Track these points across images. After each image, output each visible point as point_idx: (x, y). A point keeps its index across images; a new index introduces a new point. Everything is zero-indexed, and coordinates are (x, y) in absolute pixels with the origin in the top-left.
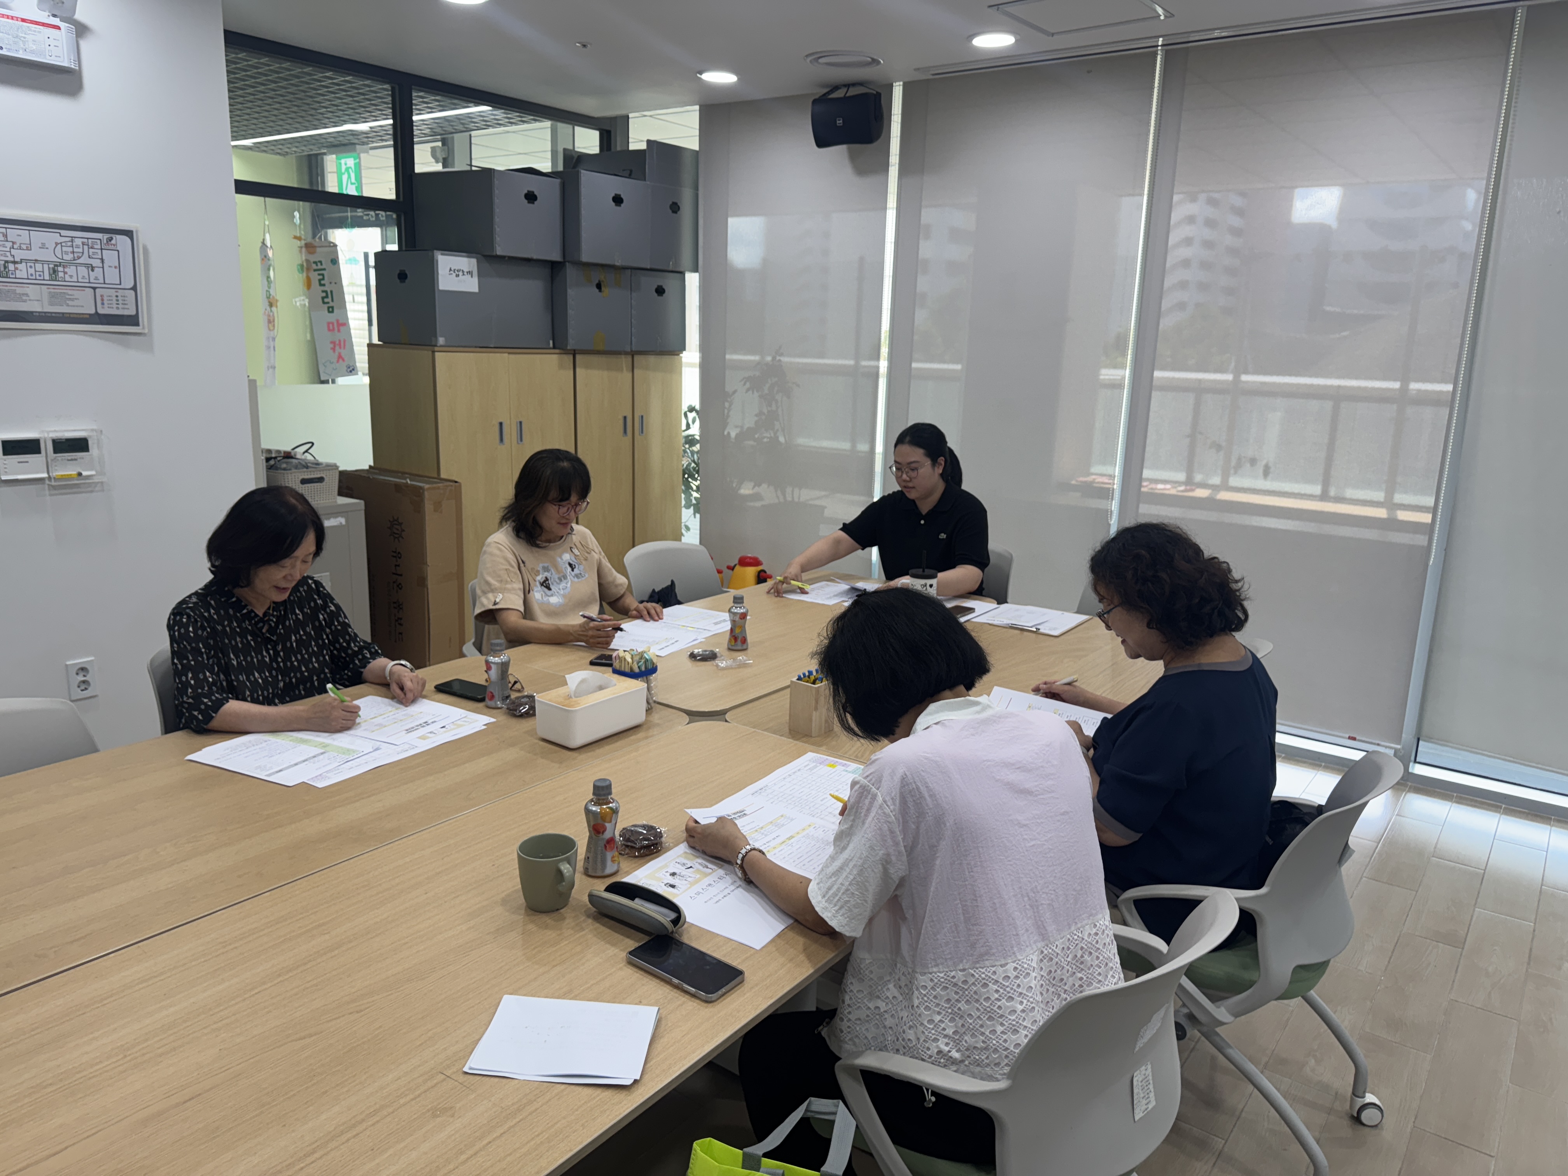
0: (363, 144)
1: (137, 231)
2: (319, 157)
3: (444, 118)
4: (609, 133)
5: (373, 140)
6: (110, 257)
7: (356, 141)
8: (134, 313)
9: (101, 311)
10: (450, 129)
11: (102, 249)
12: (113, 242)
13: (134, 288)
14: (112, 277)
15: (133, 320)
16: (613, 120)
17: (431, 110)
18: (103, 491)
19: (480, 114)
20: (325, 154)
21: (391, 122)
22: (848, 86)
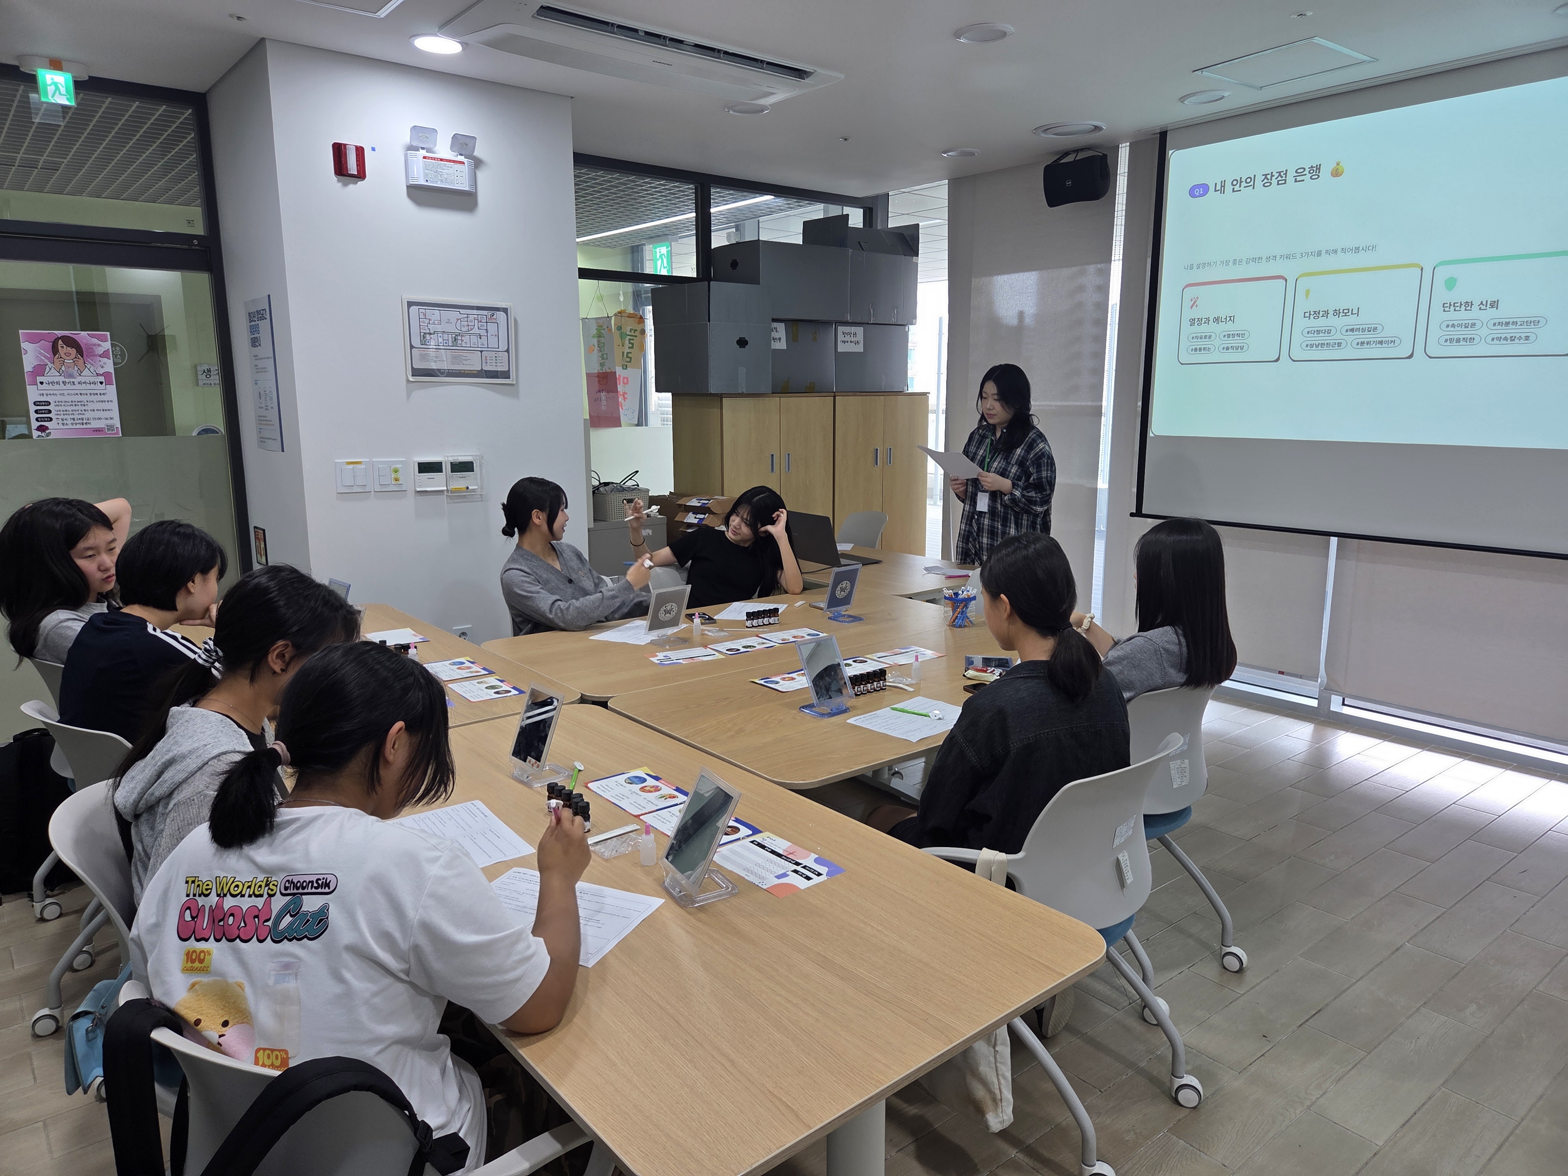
0: (674, 234)
1: (510, 308)
2: (640, 248)
3: (737, 208)
4: (871, 209)
5: (682, 230)
6: (492, 328)
7: (668, 232)
8: (507, 369)
9: (485, 368)
10: (741, 217)
11: (487, 322)
12: (494, 317)
13: (508, 351)
14: (493, 342)
15: (506, 375)
16: (875, 198)
17: (727, 202)
18: (482, 501)
19: (765, 203)
20: (644, 245)
21: (694, 214)
22: (1077, 151)
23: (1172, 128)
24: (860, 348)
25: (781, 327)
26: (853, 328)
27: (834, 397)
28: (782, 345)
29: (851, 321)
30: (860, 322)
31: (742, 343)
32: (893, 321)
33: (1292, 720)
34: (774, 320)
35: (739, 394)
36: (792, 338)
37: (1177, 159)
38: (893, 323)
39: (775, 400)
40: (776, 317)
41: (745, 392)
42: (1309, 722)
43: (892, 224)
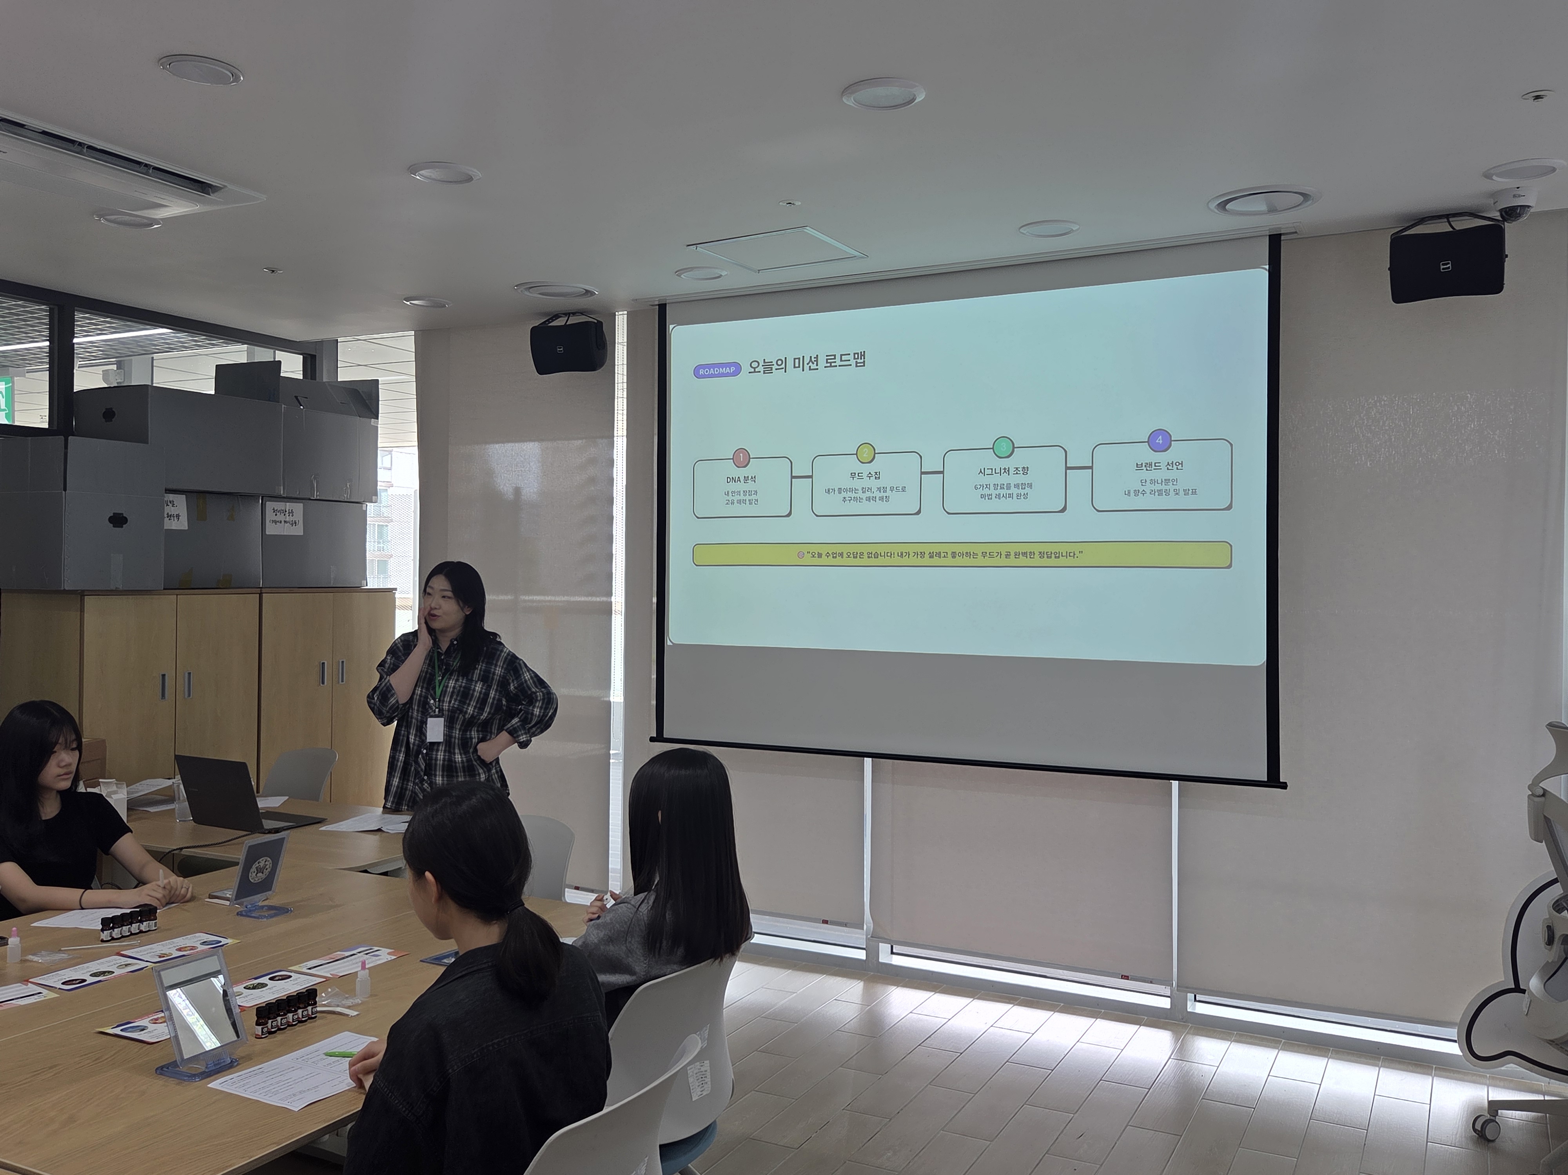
0: (18, 366)
3: (118, 340)
4: (313, 357)
5: (26, 362)
7: (8, 364)
10: (126, 351)
16: (320, 343)
17: (101, 332)
19: (160, 337)
21: (46, 343)
22: (568, 314)
23: (671, 301)
24: (298, 531)
25: (180, 501)
26: (288, 504)
27: (261, 594)
28: (182, 524)
29: (285, 496)
30: (299, 496)
31: (118, 520)
32: (345, 497)
33: (840, 978)
34: (169, 491)
35: (112, 591)
36: (197, 514)
37: (678, 334)
38: (346, 500)
39: (169, 600)
40: (170, 487)
41: (121, 588)
42: (859, 979)
43: (344, 376)
